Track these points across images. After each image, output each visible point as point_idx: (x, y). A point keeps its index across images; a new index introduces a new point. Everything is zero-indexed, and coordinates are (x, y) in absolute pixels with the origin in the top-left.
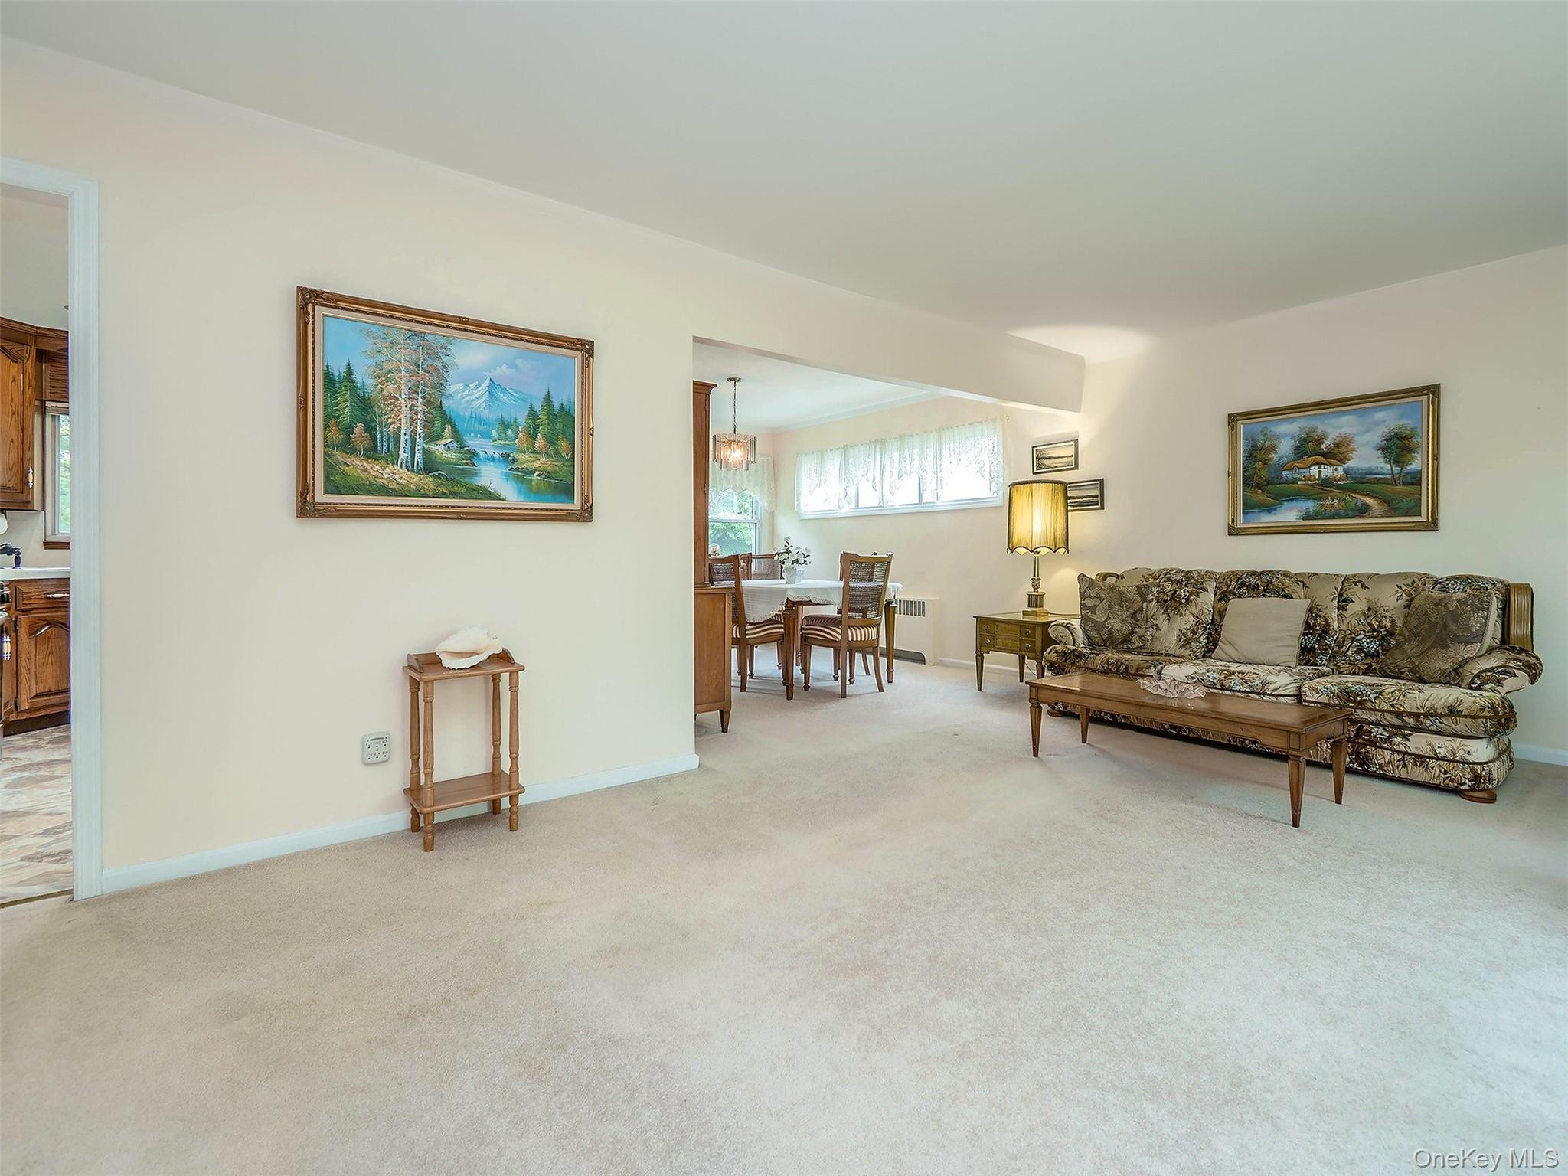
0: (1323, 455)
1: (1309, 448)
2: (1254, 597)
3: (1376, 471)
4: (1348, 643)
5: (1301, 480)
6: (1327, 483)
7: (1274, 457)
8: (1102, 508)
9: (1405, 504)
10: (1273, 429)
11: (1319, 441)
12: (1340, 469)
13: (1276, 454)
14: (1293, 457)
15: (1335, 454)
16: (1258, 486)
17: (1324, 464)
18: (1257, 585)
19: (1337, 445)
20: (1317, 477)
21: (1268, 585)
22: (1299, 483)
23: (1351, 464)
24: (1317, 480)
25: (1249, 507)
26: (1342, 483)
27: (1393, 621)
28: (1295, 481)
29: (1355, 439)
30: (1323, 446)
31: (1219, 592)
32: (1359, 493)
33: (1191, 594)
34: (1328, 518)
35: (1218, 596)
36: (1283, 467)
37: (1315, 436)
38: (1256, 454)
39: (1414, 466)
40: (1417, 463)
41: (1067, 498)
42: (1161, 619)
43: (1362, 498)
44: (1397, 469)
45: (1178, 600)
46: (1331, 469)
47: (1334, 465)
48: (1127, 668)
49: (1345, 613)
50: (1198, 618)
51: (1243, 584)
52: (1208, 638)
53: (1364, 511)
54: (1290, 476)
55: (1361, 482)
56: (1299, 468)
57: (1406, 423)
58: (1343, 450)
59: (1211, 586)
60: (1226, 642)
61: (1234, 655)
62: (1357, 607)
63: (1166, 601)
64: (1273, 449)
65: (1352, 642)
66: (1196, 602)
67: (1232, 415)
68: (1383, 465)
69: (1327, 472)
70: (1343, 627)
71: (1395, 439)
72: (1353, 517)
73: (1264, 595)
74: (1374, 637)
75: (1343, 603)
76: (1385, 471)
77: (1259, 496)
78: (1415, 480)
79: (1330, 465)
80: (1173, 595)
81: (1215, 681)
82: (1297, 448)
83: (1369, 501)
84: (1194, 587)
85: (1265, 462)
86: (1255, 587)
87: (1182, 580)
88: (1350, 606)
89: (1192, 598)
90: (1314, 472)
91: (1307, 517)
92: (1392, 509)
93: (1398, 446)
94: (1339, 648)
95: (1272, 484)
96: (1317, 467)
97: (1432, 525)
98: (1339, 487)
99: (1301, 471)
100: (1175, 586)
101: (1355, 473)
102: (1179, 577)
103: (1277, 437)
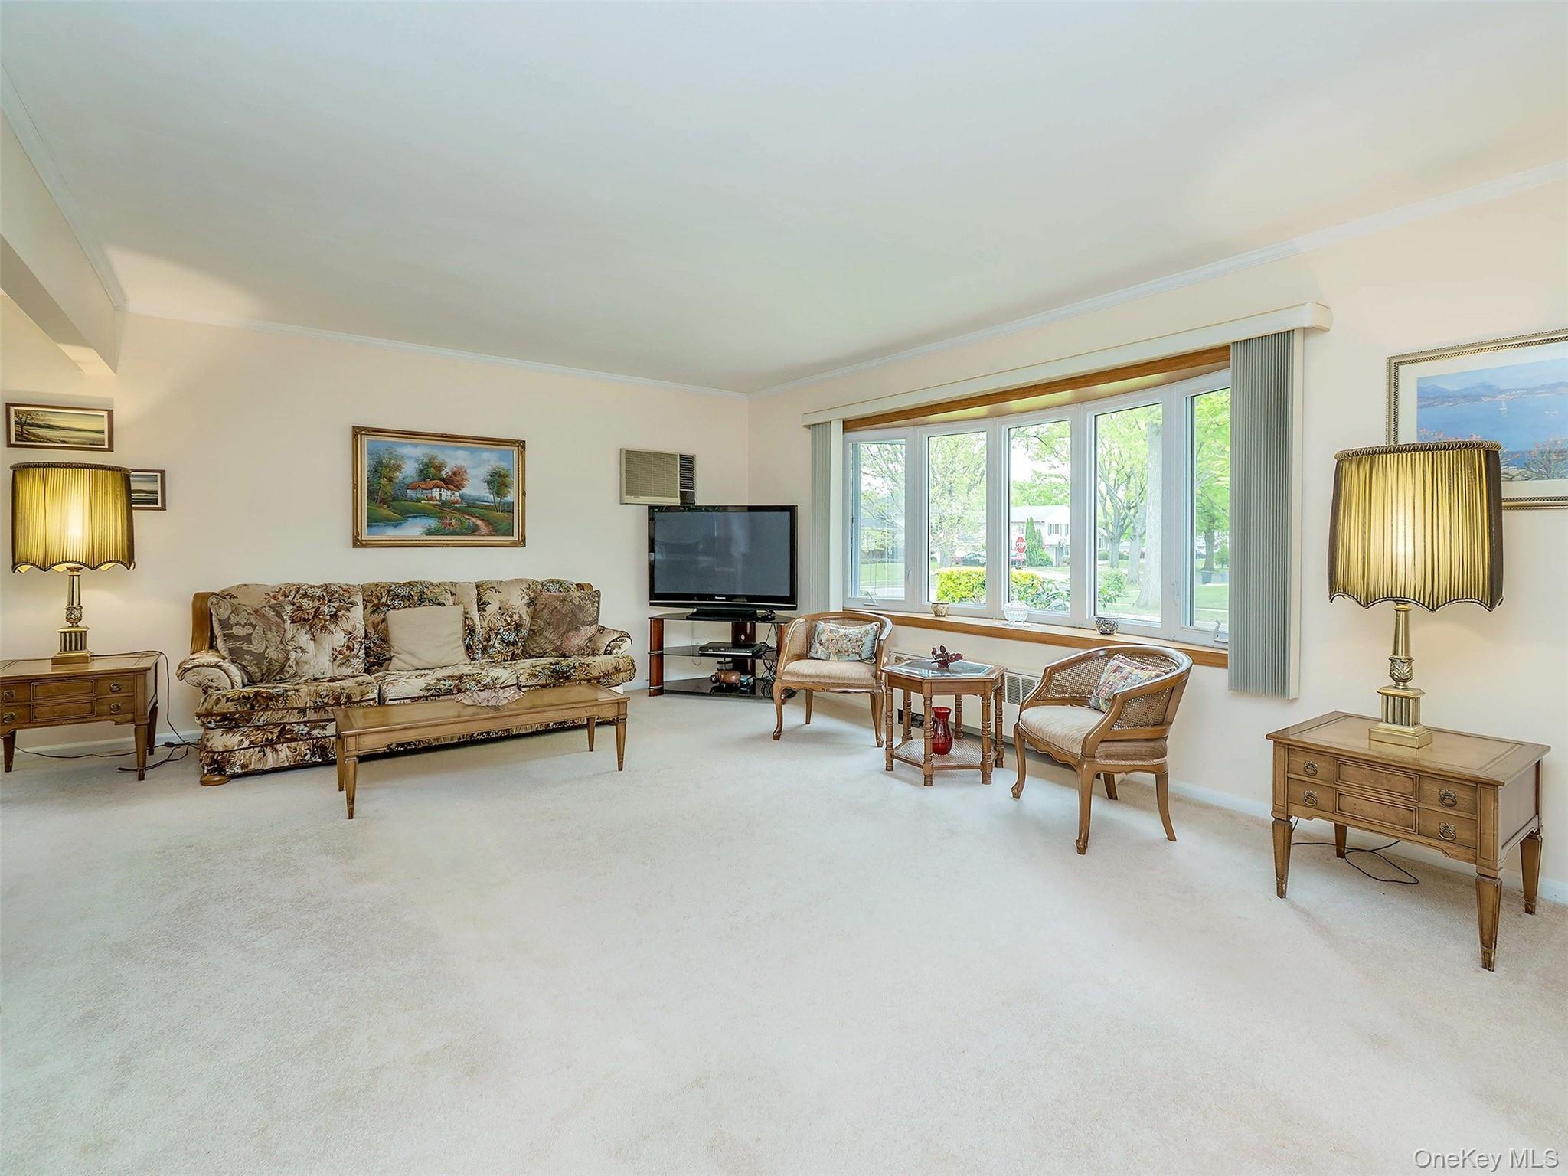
0: (443, 480)
1: (430, 473)
2: (410, 607)
3: (482, 499)
4: (493, 637)
5: (424, 499)
6: (446, 505)
7: (399, 475)
8: (163, 508)
9: (504, 526)
10: (398, 449)
11: (439, 468)
12: (457, 494)
13: (401, 473)
14: (416, 478)
15: (453, 481)
16: (383, 501)
17: (444, 488)
18: (411, 595)
19: (455, 474)
20: (438, 499)
21: (421, 595)
22: (423, 502)
23: (464, 491)
24: (437, 501)
25: (373, 520)
26: (459, 505)
27: (520, 616)
28: (419, 500)
29: (468, 470)
30: (443, 473)
31: (369, 605)
32: (471, 515)
33: (339, 609)
34: (447, 535)
35: (370, 609)
36: (408, 487)
37: (436, 462)
38: (381, 470)
39: (508, 499)
40: (511, 496)
41: (129, 491)
42: (304, 639)
43: (474, 520)
44: (498, 499)
45: (321, 617)
46: (449, 493)
47: (452, 490)
48: (349, 697)
49: (484, 613)
50: (350, 633)
51: (396, 596)
52: (367, 654)
53: (474, 530)
54: (413, 495)
55: (472, 507)
56: (423, 489)
57: (504, 465)
58: (459, 478)
59: (358, 598)
60: (402, 652)
61: (416, 663)
62: (492, 608)
63: (308, 620)
64: (398, 468)
65: (497, 636)
66: (348, 618)
67: (358, 428)
68: (488, 495)
69: (447, 495)
70: (485, 625)
71: (496, 476)
72: (466, 535)
73: (420, 605)
74: (510, 630)
75: (482, 605)
76: (489, 500)
77: (386, 512)
78: (509, 509)
79: (449, 489)
80: (315, 612)
81: (452, 687)
82: (421, 471)
83: (479, 522)
84: (340, 602)
85: (390, 479)
86: (410, 598)
87: (323, 595)
88: (488, 608)
89: (340, 614)
90: (436, 493)
91: (429, 532)
92: (495, 531)
93: (498, 481)
94: (488, 642)
95: (397, 500)
96: (438, 490)
97: (521, 543)
98: (456, 509)
99: (424, 491)
100: (317, 603)
101: (468, 499)
102: (318, 592)
103: (402, 458)
